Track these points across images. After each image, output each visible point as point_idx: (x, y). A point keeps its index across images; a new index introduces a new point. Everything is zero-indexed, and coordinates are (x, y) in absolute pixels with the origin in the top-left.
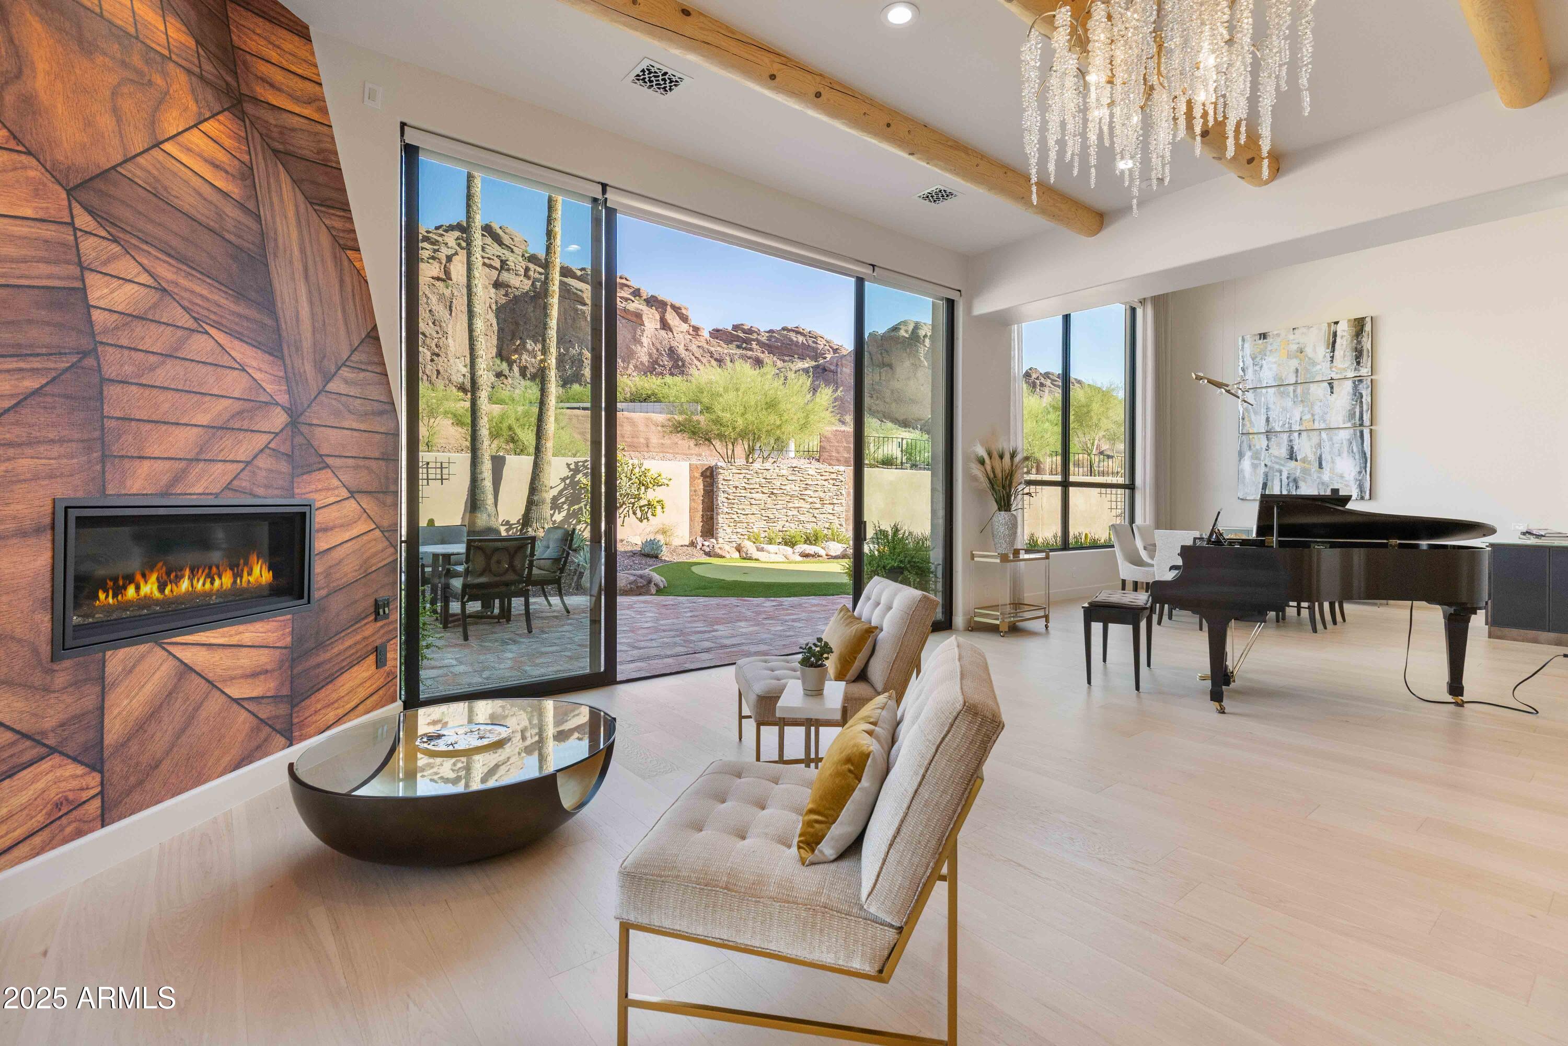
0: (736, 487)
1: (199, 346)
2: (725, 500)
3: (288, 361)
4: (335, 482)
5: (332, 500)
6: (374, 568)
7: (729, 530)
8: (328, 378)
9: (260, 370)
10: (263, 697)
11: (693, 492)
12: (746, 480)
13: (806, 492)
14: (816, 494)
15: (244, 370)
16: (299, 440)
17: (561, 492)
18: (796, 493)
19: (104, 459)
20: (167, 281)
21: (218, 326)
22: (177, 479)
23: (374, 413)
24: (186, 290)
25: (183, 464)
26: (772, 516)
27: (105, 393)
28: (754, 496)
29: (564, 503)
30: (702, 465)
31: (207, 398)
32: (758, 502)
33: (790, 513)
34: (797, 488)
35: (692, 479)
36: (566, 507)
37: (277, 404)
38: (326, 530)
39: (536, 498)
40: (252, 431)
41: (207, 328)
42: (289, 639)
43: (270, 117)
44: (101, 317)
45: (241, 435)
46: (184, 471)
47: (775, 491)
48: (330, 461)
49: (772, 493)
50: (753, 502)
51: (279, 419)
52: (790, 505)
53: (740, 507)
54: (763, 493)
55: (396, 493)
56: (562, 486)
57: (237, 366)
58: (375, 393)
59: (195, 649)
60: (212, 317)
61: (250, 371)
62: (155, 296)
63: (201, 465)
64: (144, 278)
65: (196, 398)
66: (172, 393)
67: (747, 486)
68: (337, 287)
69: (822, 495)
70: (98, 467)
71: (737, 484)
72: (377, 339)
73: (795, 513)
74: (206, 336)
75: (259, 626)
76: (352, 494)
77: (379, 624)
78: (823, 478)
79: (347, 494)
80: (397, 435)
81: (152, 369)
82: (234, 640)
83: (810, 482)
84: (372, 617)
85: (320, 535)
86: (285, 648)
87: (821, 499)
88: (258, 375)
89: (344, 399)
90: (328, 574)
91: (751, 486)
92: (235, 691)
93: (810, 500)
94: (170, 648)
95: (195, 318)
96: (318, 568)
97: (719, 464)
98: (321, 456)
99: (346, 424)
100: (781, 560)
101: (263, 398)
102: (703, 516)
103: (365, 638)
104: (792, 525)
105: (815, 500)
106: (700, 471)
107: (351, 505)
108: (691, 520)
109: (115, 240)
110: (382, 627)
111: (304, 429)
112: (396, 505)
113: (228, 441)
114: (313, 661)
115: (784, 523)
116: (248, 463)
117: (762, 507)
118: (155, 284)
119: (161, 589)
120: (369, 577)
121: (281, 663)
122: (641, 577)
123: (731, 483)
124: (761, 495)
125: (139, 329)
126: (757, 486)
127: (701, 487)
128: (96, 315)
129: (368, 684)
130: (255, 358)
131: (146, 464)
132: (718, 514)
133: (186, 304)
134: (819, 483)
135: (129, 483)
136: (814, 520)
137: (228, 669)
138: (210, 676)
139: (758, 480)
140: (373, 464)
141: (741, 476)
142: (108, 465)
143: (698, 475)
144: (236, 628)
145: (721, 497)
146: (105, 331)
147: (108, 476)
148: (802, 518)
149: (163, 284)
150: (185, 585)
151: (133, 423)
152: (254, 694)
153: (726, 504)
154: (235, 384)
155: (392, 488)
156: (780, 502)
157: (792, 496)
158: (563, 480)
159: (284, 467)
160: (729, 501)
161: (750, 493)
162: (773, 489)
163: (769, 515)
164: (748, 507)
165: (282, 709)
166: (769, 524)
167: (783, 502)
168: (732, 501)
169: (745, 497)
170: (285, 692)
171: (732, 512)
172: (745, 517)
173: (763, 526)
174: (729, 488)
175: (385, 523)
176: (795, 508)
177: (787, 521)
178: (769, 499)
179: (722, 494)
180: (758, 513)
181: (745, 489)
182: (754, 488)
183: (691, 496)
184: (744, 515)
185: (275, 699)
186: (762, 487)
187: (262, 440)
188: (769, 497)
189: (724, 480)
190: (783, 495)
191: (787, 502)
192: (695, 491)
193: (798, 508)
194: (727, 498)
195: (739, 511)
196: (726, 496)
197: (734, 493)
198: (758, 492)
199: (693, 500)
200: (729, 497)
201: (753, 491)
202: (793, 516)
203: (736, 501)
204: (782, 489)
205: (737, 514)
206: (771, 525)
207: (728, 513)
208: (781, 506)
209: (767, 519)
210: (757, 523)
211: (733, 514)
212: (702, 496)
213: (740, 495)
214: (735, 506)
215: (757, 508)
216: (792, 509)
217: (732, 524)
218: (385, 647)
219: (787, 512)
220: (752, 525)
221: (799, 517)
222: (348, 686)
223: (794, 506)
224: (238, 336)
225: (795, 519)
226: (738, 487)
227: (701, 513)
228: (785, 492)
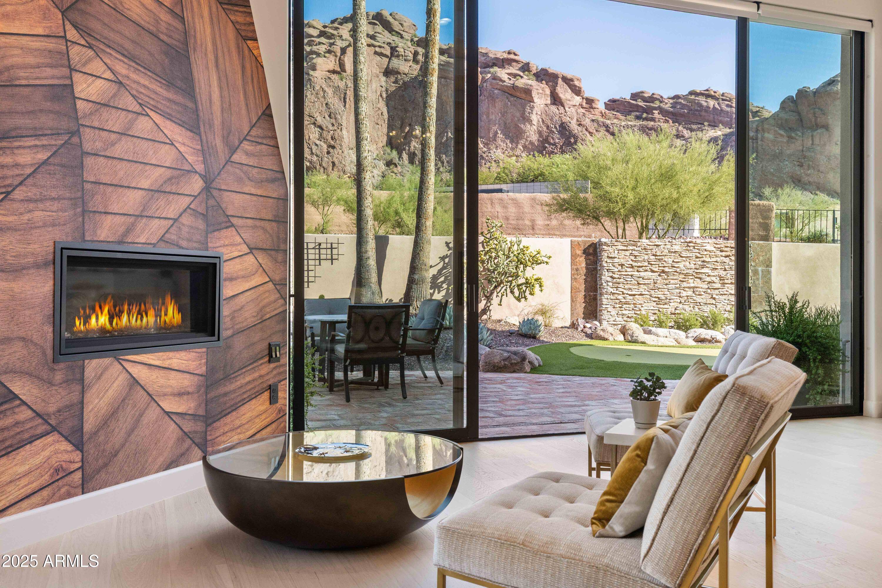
0: (622, 265)
1: (143, 125)
2: (609, 279)
3: (204, 137)
4: (238, 239)
5: (236, 254)
6: (268, 316)
7: (614, 312)
8: (233, 150)
9: (184, 144)
10: (186, 414)
11: (575, 271)
12: (633, 258)
13: (703, 271)
14: (716, 273)
15: (172, 144)
16: (212, 202)
17: (440, 271)
18: (691, 272)
19: (84, 212)
20: (123, 76)
21: (155, 109)
22: (128, 231)
24: (135, 82)
25: (132, 219)
26: (663, 297)
27: (84, 163)
28: (642, 274)
29: (443, 282)
30: (585, 242)
31: (148, 167)
32: (646, 282)
33: (684, 294)
34: (692, 266)
35: (574, 256)
36: (445, 286)
37: (196, 172)
38: (231, 279)
39: (416, 277)
40: (178, 194)
41: (148, 111)
42: (204, 368)
44: (82, 106)
45: (171, 197)
46: (133, 224)
47: (666, 269)
48: (234, 221)
49: (663, 272)
50: (641, 281)
51: (197, 185)
52: (685, 284)
53: (626, 287)
54: (653, 271)
55: (285, 252)
56: (441, 265)
57: (168, 141)
58: (269, 163)
59: (140, 367)
60: (152, 102)
61: (177, 145)
62: (114, 87)
63: (144, 220)
64: (108, 75)
65: (141, 167)
66: (126, 162)
67: (634, 264)
68: (240, 72)
69: (722, 273)
70: (80, 219)
71: (623, 261)
72: (271, 116)
73: (690, 293)
74: (147, 118)
75: (183, 354)
76: (252, 250)
77: (272, 365)
78: (724, 254)
79: (248, 251)
80: (286, 200)
81: (113, 144)
82: (166, 364)
83: (708, 259)
84: (266, 359)
85: (227, 283)
86: (202, 375)
87: (721, 278)
88: (182, 149)
89: (245, 168)
90: (232, 317)
91: (639, 264)
92: (167, 405)
93: (708, 279)
94: (124, 363)
95: (140, 104)
96: (225, 311)
97: (603, 240)
98: (228, 216)
99: (246, 190)
100: (672, 344)
101: (187, 167)
102: (585, 296)
103: (261, 376)
104: (686, 307)
105: (714, 279)
106: (582, 248)
107: (250, 259)
108: (572, 301)
109: (91, 47)
110: (274, 368)
111: (215, 193)
112: (285, 262)
113: (162, 201)
114: (222, 390)
115: (676, 305)
116: (175, 220)
117: (651, 287)
118: (114, 79)
120: (264, 323)
121: (199, 387)
122: (515, 353)
123: (616, 260)
124: (650, 274)
125: (105, 113)
126: (646, 264)
127: (584, 265)
128: (80, 104)
129: (264, 417)
130: (180, 134)
131: (109, 217)
132: (601, 294)
133: (134, 92)
134: (718, 259)
135: (99, 232)
136: (714, 302)
137: (162, 387)
138: (150, 390)
139: (646, 257)
140: (267, 225)
141: (628, 253)
142: (86, 217)
143: (579, 252)
144: (167, 354)
145: (606, 276)
146: (85, 116)
147: (86, 227)
148: (699, 299)
149: (120, 78)
151: (101, 186)
152: (179, 411)
153: (610, 284)
155: (282, 247)
156: (672, 281)
157: (686, 275)
158: (443, 258)
159: (200, 224)
160: (615, 280)
161: (638, 271)
162: (664, 267)
163: (659, 296)
164: (635, 287)
165: (200, 427)
166: (659, 306)
167: (676, 281)
168: (618, 280)
169: (632, 276)
170: (201, 412)
171: (617, 292)
172: (631, 297)
173: (652, 308)
174: (614, 266)
175: (277, 278)
176: (689, 288)
177: (680, 303)
178: (659, 278)
179: (607, 273)
180: (647, 293)
181: (632, 267)
182: (642, 266)
183: (572, 275)
184: (630, 295)
185: (195, 416)
186: (651, 264)
187: (185, 201)
188: (659, 275)
189: (608, 257)
190: (675, 273)
191: (680, 281)
192: (577, 270)
193: (694, 288)
194: (612, 277)
195: (625, 291)
196: (611, 274)
197: (619, 271)
198: (646, 271)
199: (575, 279)
200: (614, 276)
201: (641, 269)
202: (687, 296)
203: (622, 280)
204: (674, 267)
205: (623, 294)
206: (662, 306)
207: (613, 294)
208: (674, 286)
209: (657, 299)
210: (645, 304)
211: (619, 294)
212: (585, 275)
213: (627, 273)
214: (621, 285)
215: (646, 288)
216: (686, 289)
217: (618, 306)
218: (277, 386)
219: (680, 293)
220: (640, 306)
221: (695, 298)
222: (248, 415)
223: (688, 285)
224: (168, 117)
225: (690, 300)
226: (624, 265)
227: (584, 293)
228: (678, 270)
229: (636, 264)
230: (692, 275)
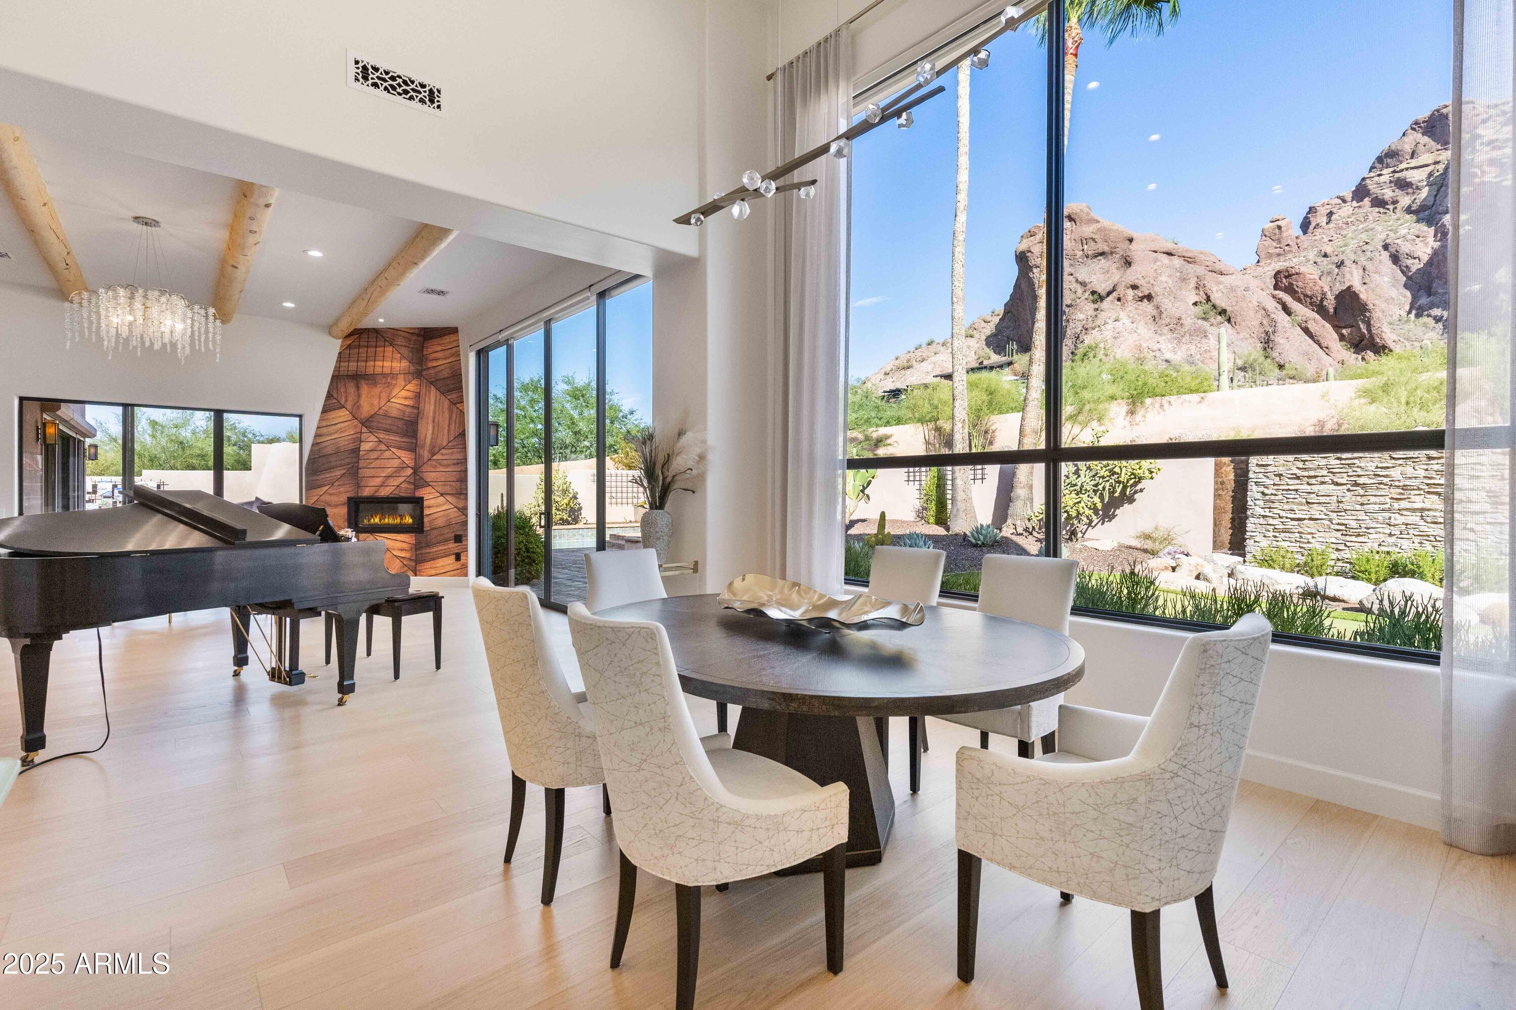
0: (1280, 475)
1: (388, 454)
2: (1259, 496)
3: (417, 452)
4: (434, 491)
5: (432, 497)
6: (453, 523)
8: (434, 455)
9: (406, 457)
10: (405, 558)
11: (1219, 485)
12: (1300, 465)
15: (400, 458)
16: (417, 477)
19: (359, 487)
20: (382, 438)
21: (394, 447)
22: (376, 491)
23: (454, 464)
24: (387, 439)
25: (378, 487)
26: (1354, 524)
27: (359, 471)
28: (1315, 488)
31: (385, 468)
32: (1323, 500)
33: (1399, 519)
34: (1422, 473)
35: (1218, 465)
37: (409, 467)
38: (429, 507)
40: (399, 476)
41: (391, 448)
42: (414, 542)
43: (432, 371)
45: (396, 478)
46: (379, 489)
47: (1361, 481)
48: (430, 484)
49: (1356, 484)
50: (1313, 498)
51: (409, 471)
52: (1404, 504)
53: (1286, 507)
54: (1337, 484)
55: (466, 494)
57: (397, 458)
58: (457, 456)
59: (383, 538)
60: (393, 445)
62: (377, 443)
63: (383, 487)
64: (376, 440)
65: (382, 469)
67: (1300, 473)
70: (356, 489)
71: (1281, 470)
72: (465, 434)
73: (1414, 518)
74: (390, 451)
75: (403, 535)
76: (442, 495)
77: (457, 544)
79: (439, 495)
80: (466, 471)
81: (371, 463)
82: (394, 538)
84: (454, 541)
85: (427, 509)
86: (414, 545)
88: (403, 459)
89: (438, 461)
90: (431, 522)
91: (1312, 473)
92: (396, 553)
94: (376, 536)
95: (387, 447)
96: (426, 520)
98: (427, 482)
99: (439, 470)
101: (405, 466)
102: (1233, 519)
103: (450, 548)
104: (1405, 544)
107: (442, 498)
108: (1215, 525)
109: (370, 432)
110: (458, 546)
111: (419, 473)
112: (466, 499)
113: (391, 480)
114: (424, 551)
115: (1381, 537)
116: (398, 486)
117: (1333, 506)
118: (378, 440)
119: (380, 521)
120: (451, 526)
121: (411, 549)
123: (1270, 469)
124: (1332, 487)
125: (371, 453)
126: (1325, 472)
127: (1232, 476)
128: (361, 452)
129: (452, 566)
130: (405, 454)
131: (368, 488)
132: (1247, 518)
133: (386, 443)
135: (364, 493)
140: (454, 483)
142: (359, 489)
143: (1226, 460)
145: (1253, 491)
146: (362, 456)
149: (381, 440)
150: (387, 520)
151: (365, 478)
152: (403, 556)
153: (1261, 503)
154: (396, 463)
155: (465, 492)
156: (1373, 499)
157: (1404, 488)
159: (412, 487)
160: (1267, 498)
161: (1308, 484)
162: (1359, 476)
163: (1346, 522)
164: (1303, 508)
165: (413, 564)
166: (1347, 538)
167: (1382, 499)
168: (1273, 497)
169: (1296, 490)
170: (413, 558)
171: (1270, 514)
172: (1296, 523)
173: (1334, 540)
174: (1268, 477)
175: (460, 506)
176: (1414, 510)
177: (1390, 535)
178: (1348, 494)
179: (1254, 488)
180: (1324, 517)
181: (1298, 478)
182: (1316, 477)
183: (1216, 490)
184: (1292, 519)
185: (410, 559)
186: (1332, 473)
187: (404, 478)
188: (1349, 490)
189: (1257, 465)
190: (1382, 486)
191: (1392, 498)
192: (1222, 483)
193: (1422, 510)
194: (1263, 493)
195: (1283, 514)
196: (1262, 489)
197: (1274, 485)
198: (1323, 483)
199: (1219, 495)
200: (1266, 491)
201: (1313, 481)
202: (1407, 524)
203: (1280, 497)
204: (1379, 476)
205: (1280, 517)
206: (1353, 539)
207: (1264, 517)
208: (1377, 507)
209: (1343, 528)
210: (1319, 534)
211: (1273, 518)
212: (1233, 491)
213: (1286, 487)
214: (1276, 505)
215: (1322, 509)
216: (1404, 513)
217: (1271, 534)
218: (462, 554)
219: (1390, 518)
220: (1309, 536)
221: (1422, 528)
222: (441, 564)
223: (1409, 506)
224: (399, 448)
225: (1411, 532)
226: (1281, 475)
227: (1231, 516)
228: (1385, 480)
229: (1306, 474)
230: (1419, 489)
